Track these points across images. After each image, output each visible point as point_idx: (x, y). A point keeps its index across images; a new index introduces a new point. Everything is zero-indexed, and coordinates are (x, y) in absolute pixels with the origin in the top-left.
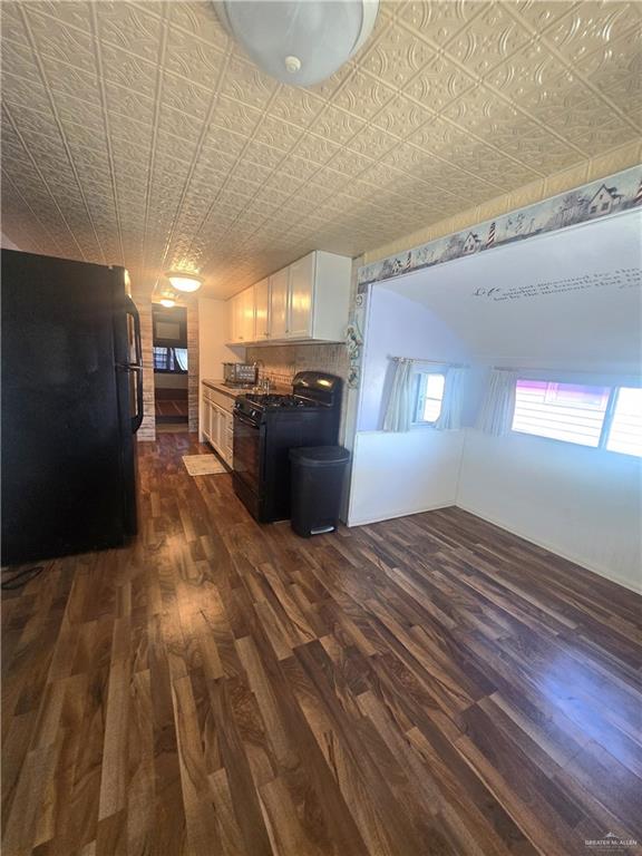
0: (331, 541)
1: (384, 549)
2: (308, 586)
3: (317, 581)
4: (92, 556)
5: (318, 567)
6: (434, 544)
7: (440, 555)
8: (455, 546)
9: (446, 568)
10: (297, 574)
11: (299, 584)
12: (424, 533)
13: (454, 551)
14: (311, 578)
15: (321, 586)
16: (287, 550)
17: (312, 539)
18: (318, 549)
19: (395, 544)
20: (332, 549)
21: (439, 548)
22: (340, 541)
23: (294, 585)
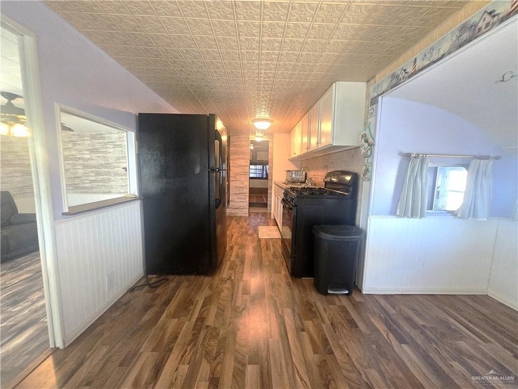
0: (345, 302)
1: (395, 322)
2: (316, 337)
3: (324, 335)
4: (192, 277)
5: (328, 322)
6: (455, 331)
7: (463, 344)
8: (486, 341)
9: (469, 361)
10: (309, 324)
11: (309, 333)
12: (443, 316)
13: (483, 345)
14: (320, 330)
15: (326, 340)
16: (307, 302)
17: (328, 297)
18: (331, 306)
19: (408, 319)
20: (343, 310)
21: (462, 337)
22: (353, 305)
23: (304, 333)
